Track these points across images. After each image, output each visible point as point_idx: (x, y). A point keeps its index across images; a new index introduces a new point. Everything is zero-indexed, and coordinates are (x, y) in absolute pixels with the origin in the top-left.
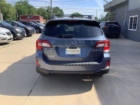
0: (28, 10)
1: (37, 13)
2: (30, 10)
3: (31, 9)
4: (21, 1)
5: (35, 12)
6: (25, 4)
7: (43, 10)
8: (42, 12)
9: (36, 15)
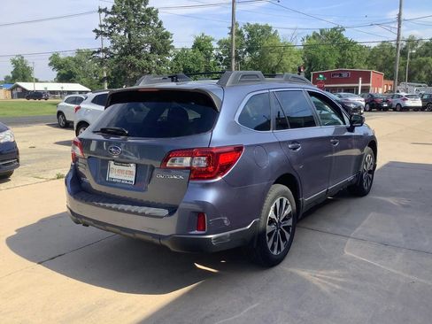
0: (340, 56)
1: (366, 63)
2: (344, 55)
3: (348, 52)
4: (322, 31)
5: (360, 60)
6: (332, 37)
7: (387, 52)
8: (382, 57)
9: (365, 69)
